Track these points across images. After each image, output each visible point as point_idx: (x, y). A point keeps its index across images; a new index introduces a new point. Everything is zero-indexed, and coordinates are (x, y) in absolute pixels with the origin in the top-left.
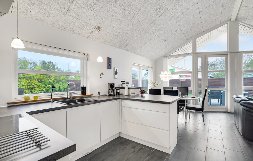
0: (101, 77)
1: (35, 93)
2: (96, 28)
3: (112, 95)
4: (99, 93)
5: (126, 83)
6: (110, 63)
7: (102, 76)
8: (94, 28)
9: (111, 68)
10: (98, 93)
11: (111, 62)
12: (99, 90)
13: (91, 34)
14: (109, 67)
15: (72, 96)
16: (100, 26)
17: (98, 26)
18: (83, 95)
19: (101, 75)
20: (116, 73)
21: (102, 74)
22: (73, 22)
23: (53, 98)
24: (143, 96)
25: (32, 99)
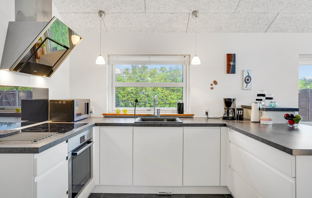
0: (212, 88)
1: (130, 107)
2: (191, 14)
3: (227, 119)
4: (207, 113)
5: (267, 98)
6: (232, 63)
7: (214, 86)
8: (188, 16)
9: (233, 72)
10: (205, 114)
11: (234, 61)
12: (207, 109)
13: (189, 25)
14: (231, 69)
15: (160, 114)
16: (195, 9)
17: (193, 10)
18: (179, 113)
19: (212, 85)
20: (248, 80)
21: (215, 83)
22: (157, 19)
23: (136, 114)
24: (295, 128)
25: (122, 113)
